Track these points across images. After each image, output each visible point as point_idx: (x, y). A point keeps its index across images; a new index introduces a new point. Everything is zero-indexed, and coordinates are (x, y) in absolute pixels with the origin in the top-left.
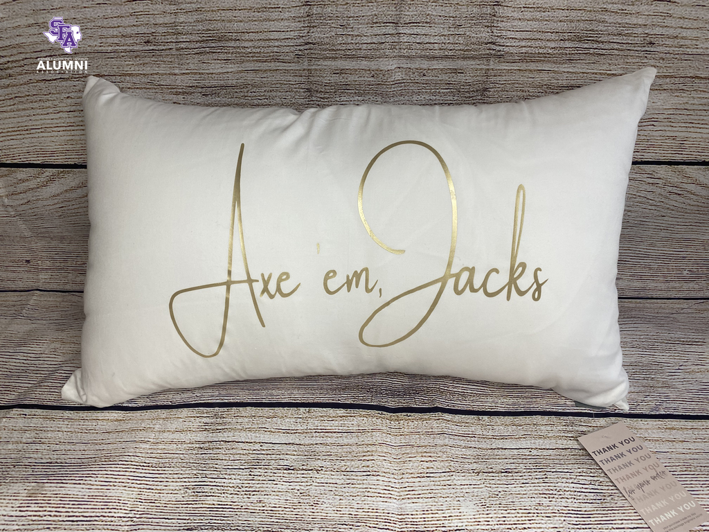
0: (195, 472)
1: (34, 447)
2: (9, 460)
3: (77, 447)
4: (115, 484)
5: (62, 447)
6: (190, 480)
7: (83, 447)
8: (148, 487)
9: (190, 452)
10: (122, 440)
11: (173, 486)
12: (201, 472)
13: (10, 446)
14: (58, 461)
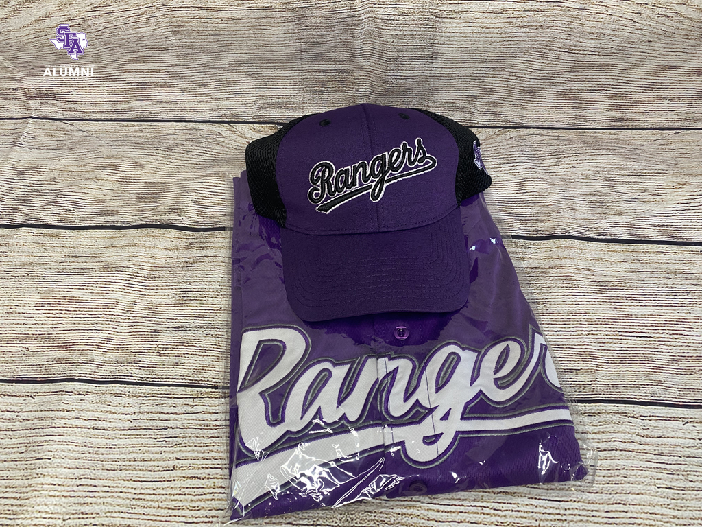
0: (180, 281)
1: (44, 259)
2: (23, 270)
3: (80, 260)
4: (113, 289)
5: (67, 260)
6: (177, 287)
7: (84, 259)
8: (141, 293)
9: (177, 265)
10: (117, 254)
11: (162, 292)
12: (185, 281)
13: (23, 259)
14: (65, 270)
